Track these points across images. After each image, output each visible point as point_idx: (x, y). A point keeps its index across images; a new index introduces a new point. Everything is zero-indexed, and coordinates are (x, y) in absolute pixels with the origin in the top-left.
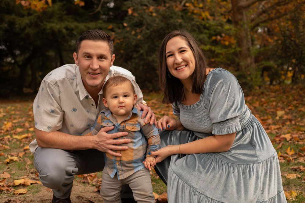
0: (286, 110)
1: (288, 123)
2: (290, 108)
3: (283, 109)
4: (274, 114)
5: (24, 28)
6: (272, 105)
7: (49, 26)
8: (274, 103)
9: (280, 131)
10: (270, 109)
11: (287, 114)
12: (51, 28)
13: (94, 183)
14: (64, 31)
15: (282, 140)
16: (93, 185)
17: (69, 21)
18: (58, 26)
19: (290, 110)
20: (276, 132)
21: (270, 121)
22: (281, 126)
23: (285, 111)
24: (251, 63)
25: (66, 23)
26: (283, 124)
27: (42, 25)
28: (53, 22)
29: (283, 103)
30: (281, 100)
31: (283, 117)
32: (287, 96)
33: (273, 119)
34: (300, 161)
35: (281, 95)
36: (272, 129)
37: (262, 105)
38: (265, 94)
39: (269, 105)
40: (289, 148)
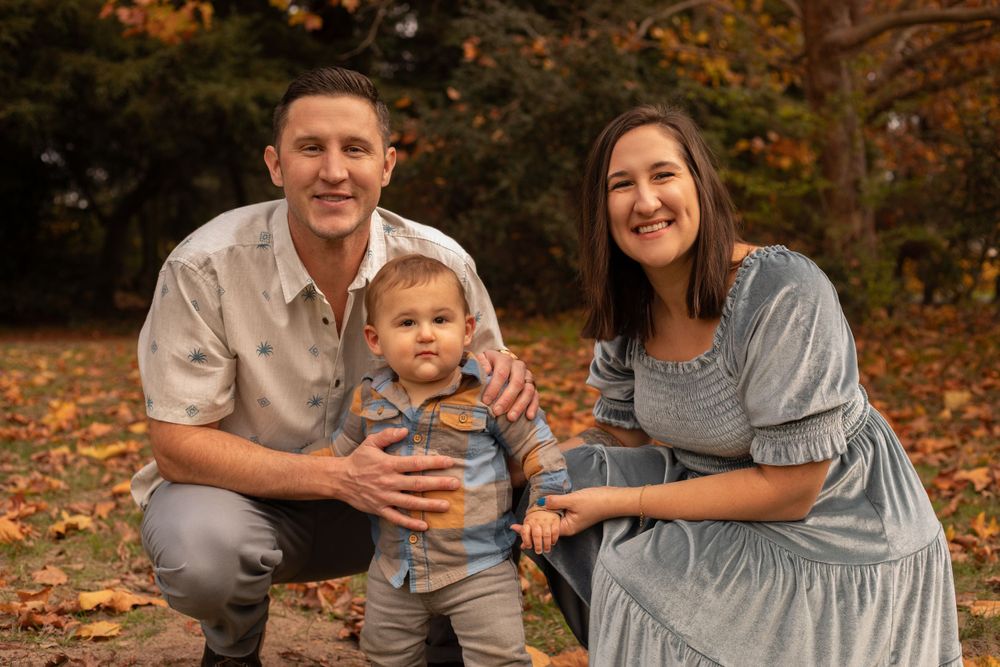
0: (975, 388)
1: (981, 432)
2: (989, 381)
3: (964, 384)
4: (936, 402)
5: (124, 99)
6: (930, 371)
7: (204, 90)
8: (936, 366)
9: (953, 458)
10: (923, 383)
11: (977, 401)
12: (211, 100)
13: (339, 612)
14: (253, 108)
15: (960, 488)
16: (336, 618)
17: (268, 78)
18: (233, 94)
19: (986, 388)
20: (941, 461)
21: (921, 424)
22: (957, 442)
23: (972, 392)
24: (863, 231)
25: (261, 85)
26: (965, 434)
27: (181, 87)
28: (217, 80)
29: (967, 364)
30: (959, 355)
31: (964, 412)
32: (979, 342)
33: (932, 416)
35: (959, 340)
36: (929, 450)
37: (895, 371)
38: (908, 334)
39: (918, 370)
40: (981, 517)
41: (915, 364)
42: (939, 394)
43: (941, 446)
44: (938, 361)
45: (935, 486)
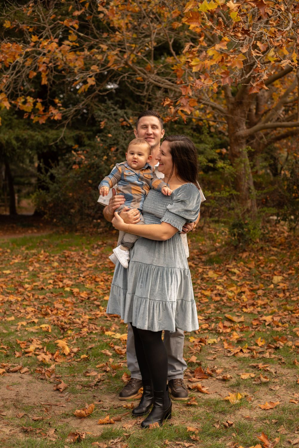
1: (281, 295)
3: (281, 273)
4: (270, 280)
6: (270, 267)
8: (272, 265)
9: (264, 310)
10: (267, 273)
11: (284, 280)
13: (51, 380)
14: (14, 142)
16: (51, 383)
17: (19, 128)
18: (6, 137)
19: (289, 274)
21: (260, 292)
22: (269, 301)
23: (283, 276)
25: (17, 132)
29: (284, 263)
30: (282, 260)
31: (279, 285)
32: (291, 253)
33: (266, 287)
34: (264, 355)
35: (284, 252)
36: (259, 305)
37: (258, 266)
38: (265, 250)
39: (266, 266)
40: (260, 338)
41: (267, 262)
42: (271, 277)
43: (263, 303)
44: (274, 262)
45: (252, 324)
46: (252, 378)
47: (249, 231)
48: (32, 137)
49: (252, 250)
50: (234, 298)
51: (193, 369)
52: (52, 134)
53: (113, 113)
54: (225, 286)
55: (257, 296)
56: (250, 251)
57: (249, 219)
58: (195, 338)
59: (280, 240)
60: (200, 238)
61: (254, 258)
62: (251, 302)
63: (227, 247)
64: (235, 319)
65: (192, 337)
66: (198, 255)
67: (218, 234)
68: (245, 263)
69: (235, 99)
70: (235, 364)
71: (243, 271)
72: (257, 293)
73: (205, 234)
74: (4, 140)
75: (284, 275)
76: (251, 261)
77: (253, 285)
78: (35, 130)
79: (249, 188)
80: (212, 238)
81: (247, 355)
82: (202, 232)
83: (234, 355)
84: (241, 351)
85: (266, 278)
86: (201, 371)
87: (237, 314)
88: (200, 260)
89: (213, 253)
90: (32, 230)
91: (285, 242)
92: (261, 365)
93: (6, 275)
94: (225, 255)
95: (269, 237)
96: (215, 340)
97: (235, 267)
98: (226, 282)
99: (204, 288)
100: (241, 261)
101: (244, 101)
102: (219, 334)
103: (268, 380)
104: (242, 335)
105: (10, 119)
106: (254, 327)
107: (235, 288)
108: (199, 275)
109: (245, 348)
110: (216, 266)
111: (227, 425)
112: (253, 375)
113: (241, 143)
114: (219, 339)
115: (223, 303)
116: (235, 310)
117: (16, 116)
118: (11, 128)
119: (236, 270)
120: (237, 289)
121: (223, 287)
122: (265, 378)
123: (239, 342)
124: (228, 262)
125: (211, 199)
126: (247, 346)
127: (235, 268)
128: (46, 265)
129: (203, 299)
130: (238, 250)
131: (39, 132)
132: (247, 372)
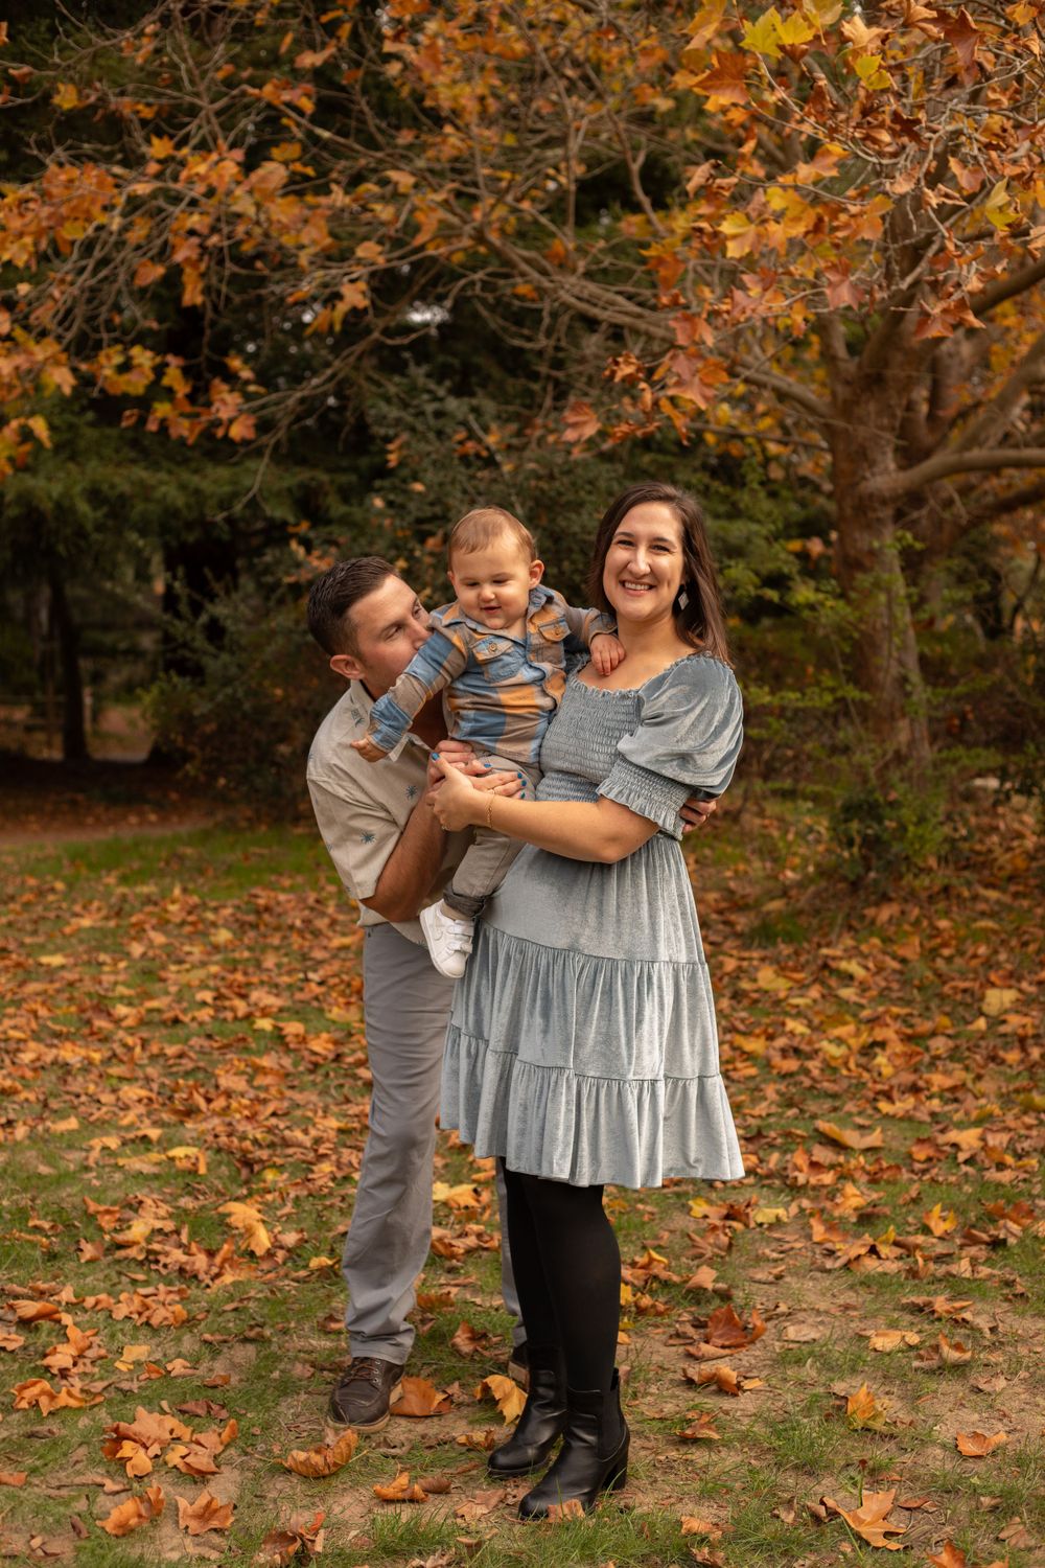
0: (1026, 985)
1: (1013, 1056)
3: (1013, 978)
4: (973, 1003)
6: (975, 956)
8: (982, 950)
9: (952, 1107)
10: (963, 976)
11: (1024, 1004)
12: (26, 499)
14: (83, 507)
17: (101, 458)
18: (56, 489)
19: (1040, 983)
21: (940, 1045)
22: (971, 1076)
23: (1020, 991)
25: (95, 470)
29: (1025, 944)
30: (1017, 931)
31: (1004, 1022)
33: (961, 1028)
34: (954, 1269)
35: (1026, 903)
36: (935, 1089)
37: (932, 954)
38: (959, 896)
39: (962, 953)
40: (937, 1208)
41: (962, 940)
42: (978, 993)
43: (949, 1082)
44: (988, 941)
45: (910, 1156)
46: (911, 1348)
47: (903, 828)
48: (146, 492)
49: (912, 896)
50: (846, 1064)
51: (702, 1312)
52: (215, 482)
53: (430, 408)
54: (816, 1021)
55: (927, 1058)
56: (906, 901)
57: (902, 787)
58: (710, 1202)
59: (1011, 861)
60: (729, 850)
61: (916, 923)
62: (907, 1078)
63: (823, 884)
64: (851, 1138)
65: (701, 1201)
66: (720, 912)
67: (791, 837)
68: (887, 940)
69: (860, 366)
70: (849, 1297)
71: (880, 969)
72: (927, 1049)
73: (745, 837)
74: (50, 497)
75: (1024, 985)
76: (907, 934)
77: (916, 1021)
78: (155, 466)
79: (904, 680)
80: (771, 853)
81: (892, 1267)
82: (736, 829)
83: (847, 1266)
84: (873, 1251)
85: (959, 997)
86: (730, 1320)
87: (860, 1120)
88: (727, 929)
89: (775, 905)
90: (141, 814)
91: (1028, 869)
92: (941, 1304)
93: (51, 973)
94: (817, 912)
95: (972, 850)
96: (781, 1212)
97: (850, 954)
98: (817, 1008)
99: (741, 1027)
100: (872, 934)
101: (889, 373)
102: (795, 1189)
103: (968, 1356)
104: (875, 1196)
105: (71, 427)
106: (917, 1166)
107: (851, 1028)
108: (726, 980)
109: (885, 1242)
110: (785, 950)
111: (822, 1511)
112: (913, 1338)
113: (879, 520)
114: (794, 1209)
115: (807, 1082)
116: (850, 1107)
117: (90, 416)
118: (72, 458)
119: (853, 967)
120: (857, 1034)
121: (810, 1025)
122: (958, 1347)
123: (866, 1218)
124: (826, 935)
125: (771, 713)
126: (892, 1233)
127: (850, 958)
128: (190, 938)
129: (739, 1065)
130: (862, 894)
131: (170, 472)
132: (893, 1325)
